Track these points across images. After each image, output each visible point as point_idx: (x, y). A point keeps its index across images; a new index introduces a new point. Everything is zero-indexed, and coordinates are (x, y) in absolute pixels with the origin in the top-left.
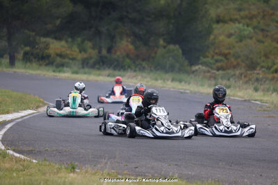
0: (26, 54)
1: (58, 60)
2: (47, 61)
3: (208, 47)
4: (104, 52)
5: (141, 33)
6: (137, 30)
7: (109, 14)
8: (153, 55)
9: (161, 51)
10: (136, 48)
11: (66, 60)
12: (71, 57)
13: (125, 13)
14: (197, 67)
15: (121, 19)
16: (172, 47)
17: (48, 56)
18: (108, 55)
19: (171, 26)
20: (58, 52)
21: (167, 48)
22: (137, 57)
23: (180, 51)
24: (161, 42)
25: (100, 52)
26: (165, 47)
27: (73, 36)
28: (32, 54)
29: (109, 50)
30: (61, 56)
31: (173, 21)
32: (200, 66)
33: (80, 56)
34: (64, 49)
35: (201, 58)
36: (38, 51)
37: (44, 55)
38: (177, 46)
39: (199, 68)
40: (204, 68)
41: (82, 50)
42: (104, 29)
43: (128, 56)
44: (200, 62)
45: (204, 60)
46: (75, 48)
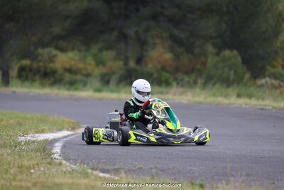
0: (22, 69)
1: (68, 77)
2: (52, 80)
3: (276, 53)
4: (132, 64)
5: (182, 36)
6: (176, 32)
7: (137, 10)
8: (199, 67)
9: (211, 60)
10: (177, 56)
11: (79, 77)
12: (85, 72)
13: (159, 9)
14: (263, 81)
15: (154, 17)
16: (227, 53)
17: (54, 72)
18: (138, 67)
19: (224, 26)
20: (67, 66)
21: (222, 55)
22: (177, 70)
23: (239, 58)
24: (210, 48)
25: (126, 64)
26: (218, 54)
27: (87, 43)
28: (31, 70)
29: (139, 61)
30: (70, 71)
31: (226, 18)
32: (268, 79)
33: (97, 71)
34: (73, 63)
35: (268, 67)
36: (41, 64)
37: (48, 70)
38: (235, 52)
39: (267, 82)
40: (273, 81)
41: (100, 63)
42: (131, 32)
43: (163, 69)
44: (267, 73)
45: (272, 70)
46: (90, 60)
